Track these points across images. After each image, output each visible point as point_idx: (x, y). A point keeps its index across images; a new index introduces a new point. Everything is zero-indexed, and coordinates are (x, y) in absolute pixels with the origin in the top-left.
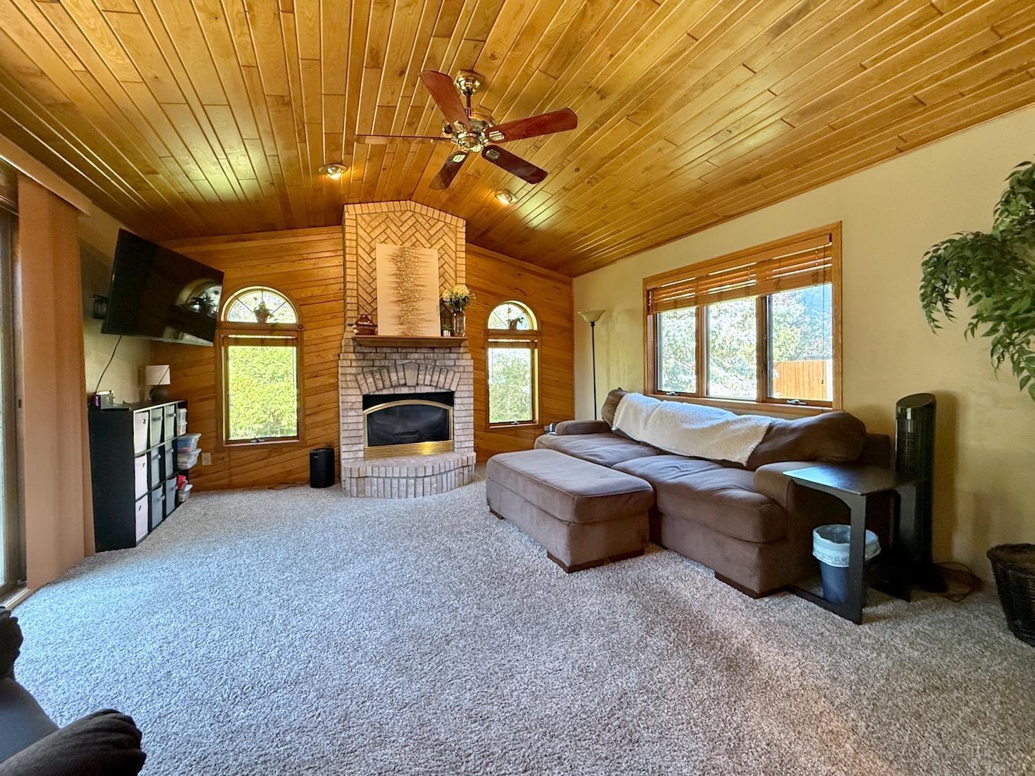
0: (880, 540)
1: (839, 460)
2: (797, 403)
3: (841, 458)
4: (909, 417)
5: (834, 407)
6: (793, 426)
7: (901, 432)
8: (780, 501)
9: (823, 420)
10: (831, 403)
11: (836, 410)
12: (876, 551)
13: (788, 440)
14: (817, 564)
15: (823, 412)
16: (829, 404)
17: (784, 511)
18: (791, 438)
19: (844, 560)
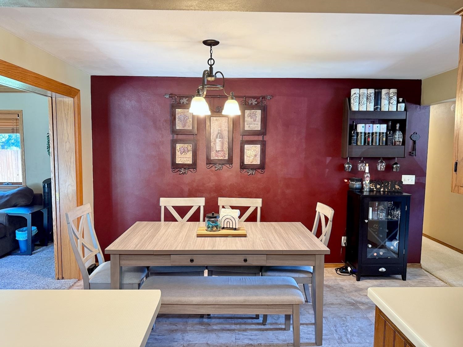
0: (37, 228)
1: (25, 205)
2: (8, 184)
3: (25, 204)
4: (46, 187)
5: (23, 185)
6: (7, 194)
7: (44, 192)
8: (3, 223)
9: (19, 191)
10: (22, 183)
11: (23, 186)
12: (36, 232)
13: (6, 200)
14: (17, 242)
15: (19, 187)
16: (20, 183)
17: (5, 226)
18: (6, 199)
19: (26, 237)
